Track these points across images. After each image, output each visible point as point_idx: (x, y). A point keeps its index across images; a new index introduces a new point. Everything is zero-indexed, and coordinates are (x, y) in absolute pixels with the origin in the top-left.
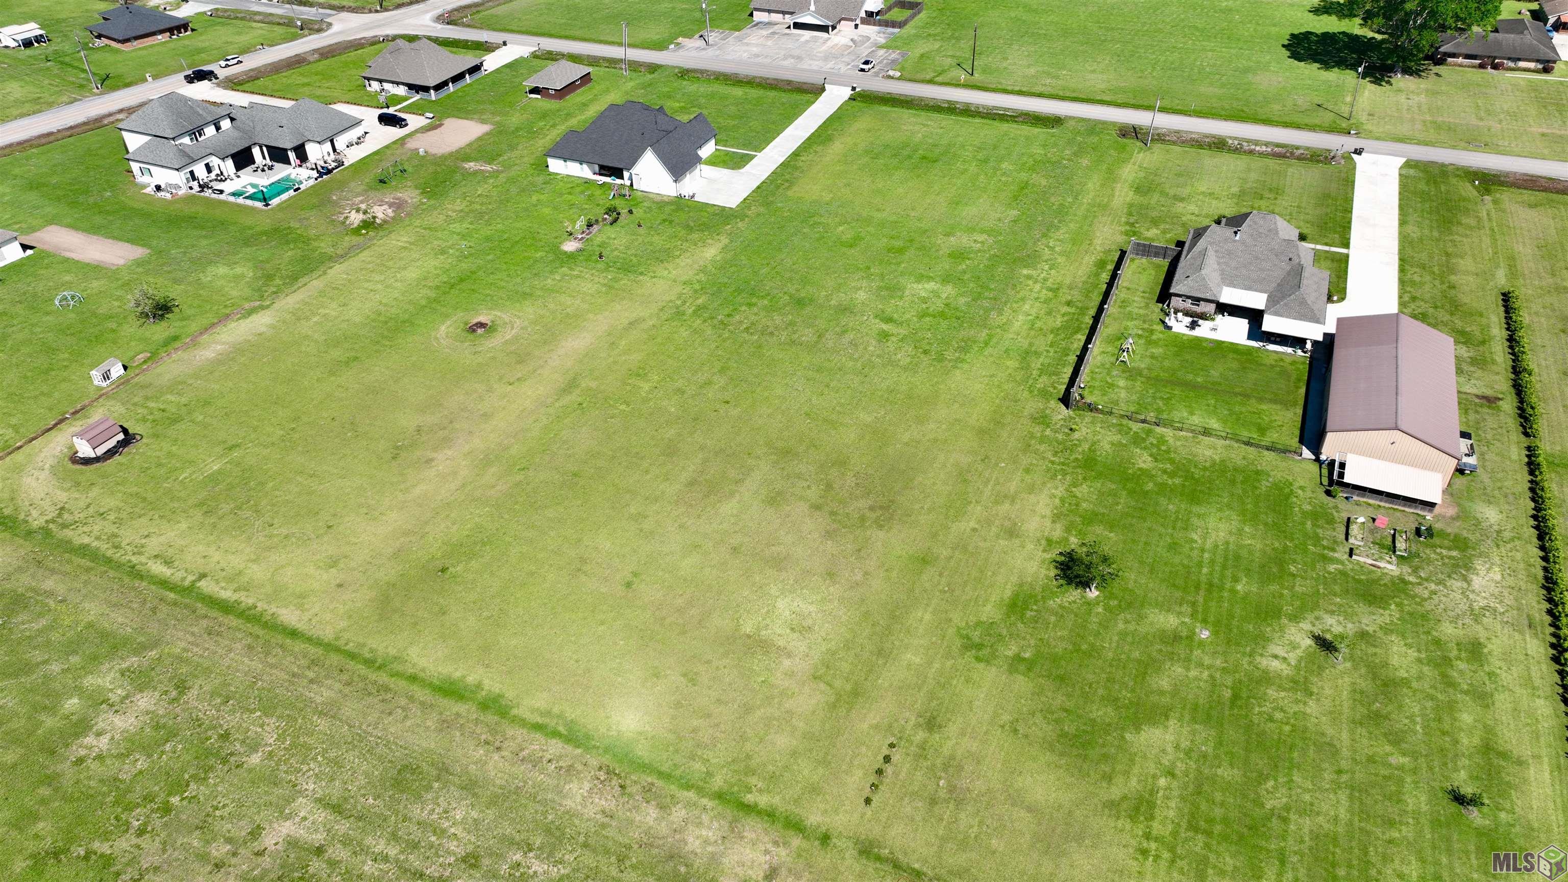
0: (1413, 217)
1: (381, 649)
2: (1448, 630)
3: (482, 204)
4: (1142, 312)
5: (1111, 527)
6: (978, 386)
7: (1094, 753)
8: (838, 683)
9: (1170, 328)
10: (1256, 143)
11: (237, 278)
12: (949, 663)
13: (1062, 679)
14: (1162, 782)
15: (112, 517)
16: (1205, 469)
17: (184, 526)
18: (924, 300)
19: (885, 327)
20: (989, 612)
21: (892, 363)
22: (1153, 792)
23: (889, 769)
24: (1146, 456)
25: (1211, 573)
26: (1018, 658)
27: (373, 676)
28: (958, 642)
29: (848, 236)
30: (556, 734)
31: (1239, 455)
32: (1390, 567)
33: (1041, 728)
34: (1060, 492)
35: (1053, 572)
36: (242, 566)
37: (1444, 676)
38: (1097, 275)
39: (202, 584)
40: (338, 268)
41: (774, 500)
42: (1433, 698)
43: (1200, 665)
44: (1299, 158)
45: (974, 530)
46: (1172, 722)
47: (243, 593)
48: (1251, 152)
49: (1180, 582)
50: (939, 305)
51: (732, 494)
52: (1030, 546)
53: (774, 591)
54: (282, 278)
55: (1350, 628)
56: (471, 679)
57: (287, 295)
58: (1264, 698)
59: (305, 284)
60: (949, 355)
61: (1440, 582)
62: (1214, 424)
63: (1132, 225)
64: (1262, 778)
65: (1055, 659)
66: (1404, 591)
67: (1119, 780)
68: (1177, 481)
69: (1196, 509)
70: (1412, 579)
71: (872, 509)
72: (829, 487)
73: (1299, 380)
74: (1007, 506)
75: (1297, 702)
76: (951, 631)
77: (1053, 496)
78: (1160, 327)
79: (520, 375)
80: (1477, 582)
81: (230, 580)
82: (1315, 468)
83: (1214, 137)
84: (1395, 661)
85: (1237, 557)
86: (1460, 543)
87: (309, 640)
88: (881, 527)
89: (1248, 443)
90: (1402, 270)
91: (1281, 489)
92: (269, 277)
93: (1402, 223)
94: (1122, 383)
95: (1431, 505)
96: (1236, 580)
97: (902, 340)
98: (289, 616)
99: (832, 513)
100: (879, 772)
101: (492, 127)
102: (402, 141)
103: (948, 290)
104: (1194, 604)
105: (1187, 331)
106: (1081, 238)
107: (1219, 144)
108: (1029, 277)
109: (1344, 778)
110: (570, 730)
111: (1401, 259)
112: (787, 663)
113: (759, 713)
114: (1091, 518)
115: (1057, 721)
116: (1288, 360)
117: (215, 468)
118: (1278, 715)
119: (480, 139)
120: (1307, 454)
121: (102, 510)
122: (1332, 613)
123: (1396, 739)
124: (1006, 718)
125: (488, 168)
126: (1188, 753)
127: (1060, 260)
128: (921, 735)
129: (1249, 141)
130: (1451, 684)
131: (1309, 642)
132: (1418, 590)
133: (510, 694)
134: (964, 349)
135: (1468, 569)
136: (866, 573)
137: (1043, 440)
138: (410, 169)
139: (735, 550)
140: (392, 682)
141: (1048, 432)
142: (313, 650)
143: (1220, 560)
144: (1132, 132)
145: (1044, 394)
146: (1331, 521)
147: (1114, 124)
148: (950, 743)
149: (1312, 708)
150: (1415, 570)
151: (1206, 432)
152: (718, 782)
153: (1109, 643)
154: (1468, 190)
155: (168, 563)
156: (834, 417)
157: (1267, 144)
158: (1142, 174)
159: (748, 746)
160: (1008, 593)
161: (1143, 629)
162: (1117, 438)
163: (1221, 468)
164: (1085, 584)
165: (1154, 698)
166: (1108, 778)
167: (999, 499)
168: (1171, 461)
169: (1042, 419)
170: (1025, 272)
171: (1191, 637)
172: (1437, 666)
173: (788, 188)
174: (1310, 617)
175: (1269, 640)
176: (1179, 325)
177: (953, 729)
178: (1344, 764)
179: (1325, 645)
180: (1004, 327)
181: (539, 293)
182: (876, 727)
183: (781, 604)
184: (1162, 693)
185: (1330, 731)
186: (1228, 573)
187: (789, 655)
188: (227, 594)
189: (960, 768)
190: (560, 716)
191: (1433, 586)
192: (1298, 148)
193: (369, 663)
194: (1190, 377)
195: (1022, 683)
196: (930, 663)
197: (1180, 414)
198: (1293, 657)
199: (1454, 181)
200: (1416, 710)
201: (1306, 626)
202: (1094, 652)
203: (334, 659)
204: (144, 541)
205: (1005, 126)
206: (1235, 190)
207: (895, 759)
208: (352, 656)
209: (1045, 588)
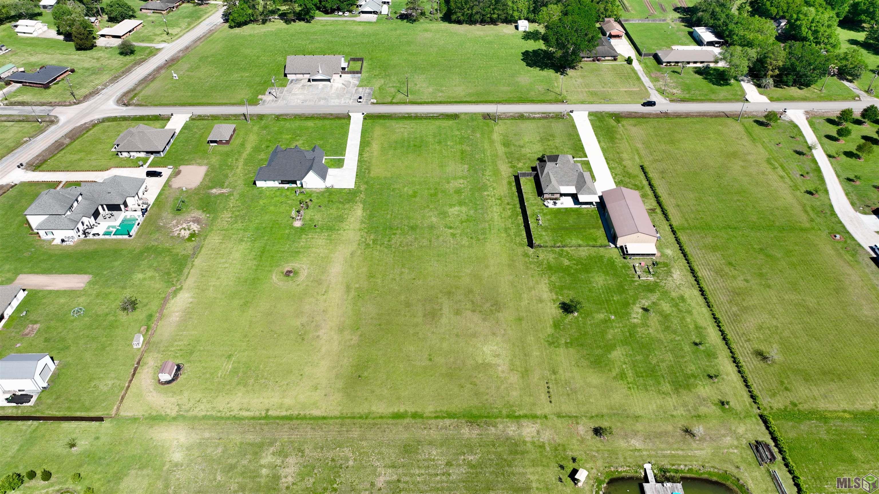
0: (601, 139)
1: (361, 411)
2: (674, 294)
3: (239, 211)
4: (535, 202)
5: (569, 289)
6: (498, 248)
7: (603, 364)
8: (519, 369)
9: (547, 206)
10: (535, 113)
11: (152, 278)
12: (548, 351)
13: (582, 345)
14: (624, 366)
15: (205, 400)
16: (585, 260)
17: (240, 394)
18: (458, 215)
19: (451, 231)
20: (550, 330)
21: (463, 246)
22: (623, 370)
23: (551, 390)
24: (566, 261)
25: (605, 296)
26: (566, 343)
27: (367, 421)
28: (546, 344)
29: (411, 192)
30: (444, 418)
31: (593, 251)
32: (651, 279)
33: (585, 363)
34: (547, 281)
35: (561, 311)
36: (280, 401)
37: (679, 309)
38: (511, 189)
39: (270, 413)
40: (197, 262)
41: (458, 312)
42: (679, 317)
43: (616, 327)
44: (552, 118)
45: (529, 303)
46: (618, 348)
47: (290, 411)
48: (534, 118)
49: (598, 302)
50: (464, 217)
51: (441, 314)
52: (549, 304)
53: (479, 345)
54: (174, 272)
55: (650, 302)
56: (402, 410)
57: (185, 280)
58: (637, 332)
59: (189, 273)
60: (481, 237)
61: (666, 280)
62: (580, 242)
63: (511, 162)
64: (648, 356)
65: (577, 339)
66: (658, 285)
67: (613, 370)
68: (580, 266)
69: (590, 275)
70: (658, 281)
71: (492, 306)
72: (473, 302)
73: (597, 217)
74: (533, 292)
75: (646, 330)
76: (542, 341)
77: (546, 284)
78: (544, 207)
79: (324, 290)
80: (675, 276)
81: (281, 408)
82: (616, 250)
83: (518, 113)
84: (665, 309)
85: (609, 288)
86: (666, 265)
87: (331, 418)
88: (499, 312)
89: (594, 247)
90: (608, 163)
91: (610, 261)
92: (168, 274)
93: (599, 142)
94: (544, 233)
95: (654, 254)
96: (613, 296)
97: (460, 235)
98: (316, 413)
99: (480, 312)
100: (548, 392)
101: (207, 167)
102: (167, 184)
103: (464, 209)
104: (605, 308)
105: (553, 207)
106: (496, 172)
107: (521, 117)
108: (488, 195)
109: (667, 348)
110: (447, 414)
111: (606, 159)
112: (500, 368)
113: (502, 387)
114: (561, 288)
115: (588, 359)
116: (590, 210)
117: (230, 367)
118: (644, 336)
119: (206, 175)
120: (613, 246)
121: (198, 399)
122: (642, 299)
123: (675, 332)
124: (573, 363)
125: (224, 191)
126: (626, 355)
127: (495, 185)
128: (553, 377)
129: (532, 113)
130: (681, 311)
131: (641, 310)
132: (661, 284)
133: (419, 410)
134: (484, 233)
135: (671, 273)
136: (505, 330)
137: (531, 263)
138: (186, 200)
139: (457, 335)
140: (375, 421)
141: (531, 260)
142: (337, 421)
143: (605, 291)
144: (487, 116)
145: (521, 244)
146: (629, 268)
147: (479, 113)
148: (563, 376)
149: (651, 331)
150: (658, 277)
151: (580, 246)
152: (504, 412)
153: (589, 329)
154: (612, 122)
155: (248, 410)
156: (456, 274)
157: (539, 113)
158: (502, 137)
159: (506, 399)
160: (551, 323)
161: (596, 321)
162: (553, 256)
163: (590, 258)
164: (572, 312)
165: (610, 342)
166: (610, 370)
167: (530, 289)
168: (574, 259)
169: (526, 255)
170: (485, 193)
171: (610, 319)
172: (675, 307)
173: (369, 173)
174: (638, 302)
175: (630, 313)
176: (550, 204)
177: (561, 371)
178: (666, 344)
179: (646, 310)
180: (492, 219)
181: (301, 250)
182: (539, 379)
183: (485, 349)
184: (611, 340)
185: (658, 336)
186: (609, 295)
187: (499, 366)
188: (284, 413)
189: (570, 382)
190: (441, 411)
191: (664, 281)
192: (550, 113)
193: (361, 417)
194: (564, 225)
195: (572, 351)
196: (542, 353)
197: (568, 241)
198: (639, 316)
199: (607, 119)
200: (676, 322)
201: (638, 305)
202: (586, 333)
203: (348, 421)
204: (229, 405)
205: (438, 123)
206: (538, 138)
207: (551, 386)
208: (354, 418)
209: (561, 317)
